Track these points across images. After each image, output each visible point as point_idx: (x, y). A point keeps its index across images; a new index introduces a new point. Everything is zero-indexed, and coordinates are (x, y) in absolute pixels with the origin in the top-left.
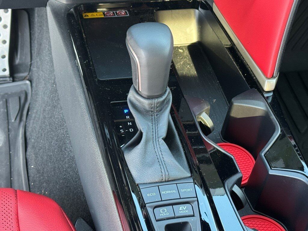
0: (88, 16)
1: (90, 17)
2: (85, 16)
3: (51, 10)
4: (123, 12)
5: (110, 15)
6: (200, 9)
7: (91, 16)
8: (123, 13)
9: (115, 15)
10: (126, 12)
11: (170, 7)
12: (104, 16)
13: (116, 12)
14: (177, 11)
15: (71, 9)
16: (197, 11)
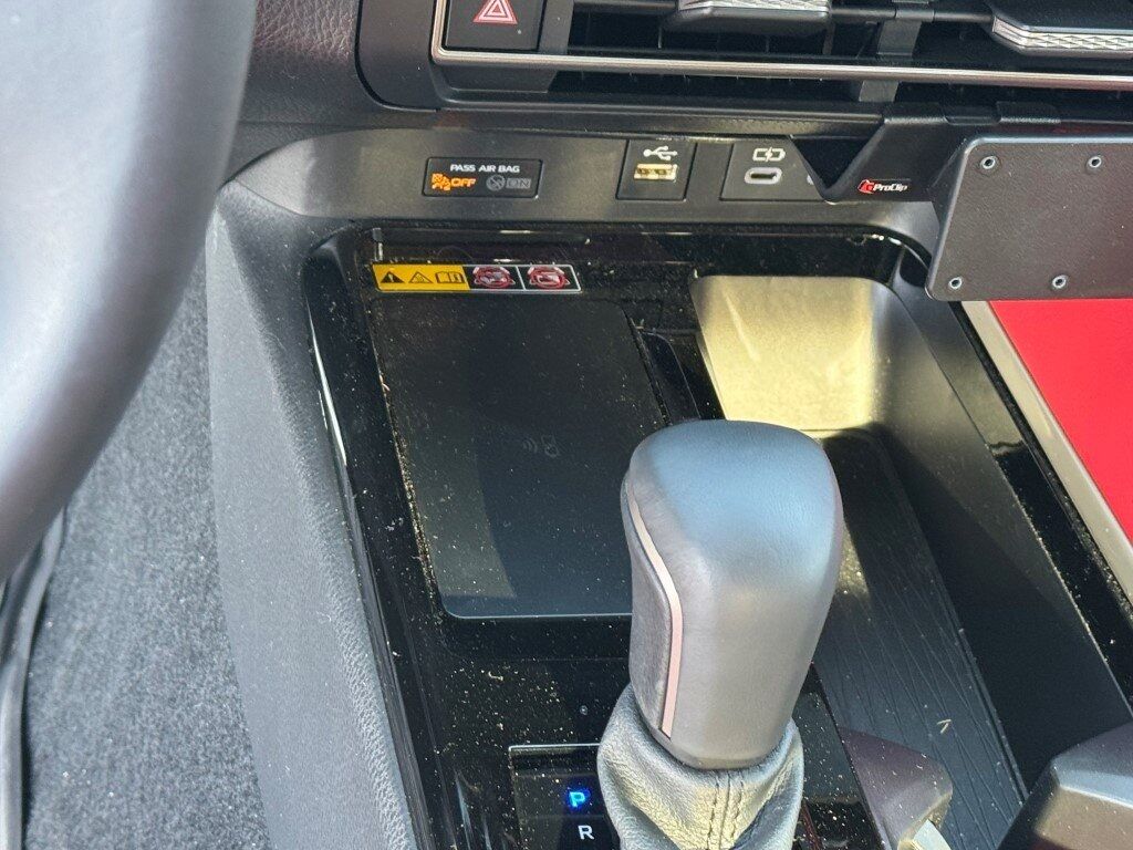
0: (397, 280)
1: (405, 287)
2: (386, 280)
3: (231, 235)
4: (555, 272)
5: (497, 284)
6: (898, 279)
7: (411, 282)
8: (557, 280)
9: (519, 286)
10: (568, 276)
11: (762, 263)
12: (472, 285)
13: (524, 271)
14: (793, 282)
15: (324, 242)
16: (882, 289)
